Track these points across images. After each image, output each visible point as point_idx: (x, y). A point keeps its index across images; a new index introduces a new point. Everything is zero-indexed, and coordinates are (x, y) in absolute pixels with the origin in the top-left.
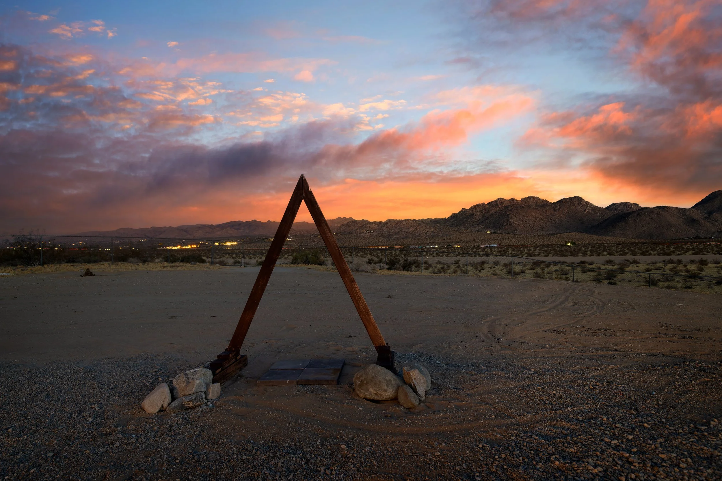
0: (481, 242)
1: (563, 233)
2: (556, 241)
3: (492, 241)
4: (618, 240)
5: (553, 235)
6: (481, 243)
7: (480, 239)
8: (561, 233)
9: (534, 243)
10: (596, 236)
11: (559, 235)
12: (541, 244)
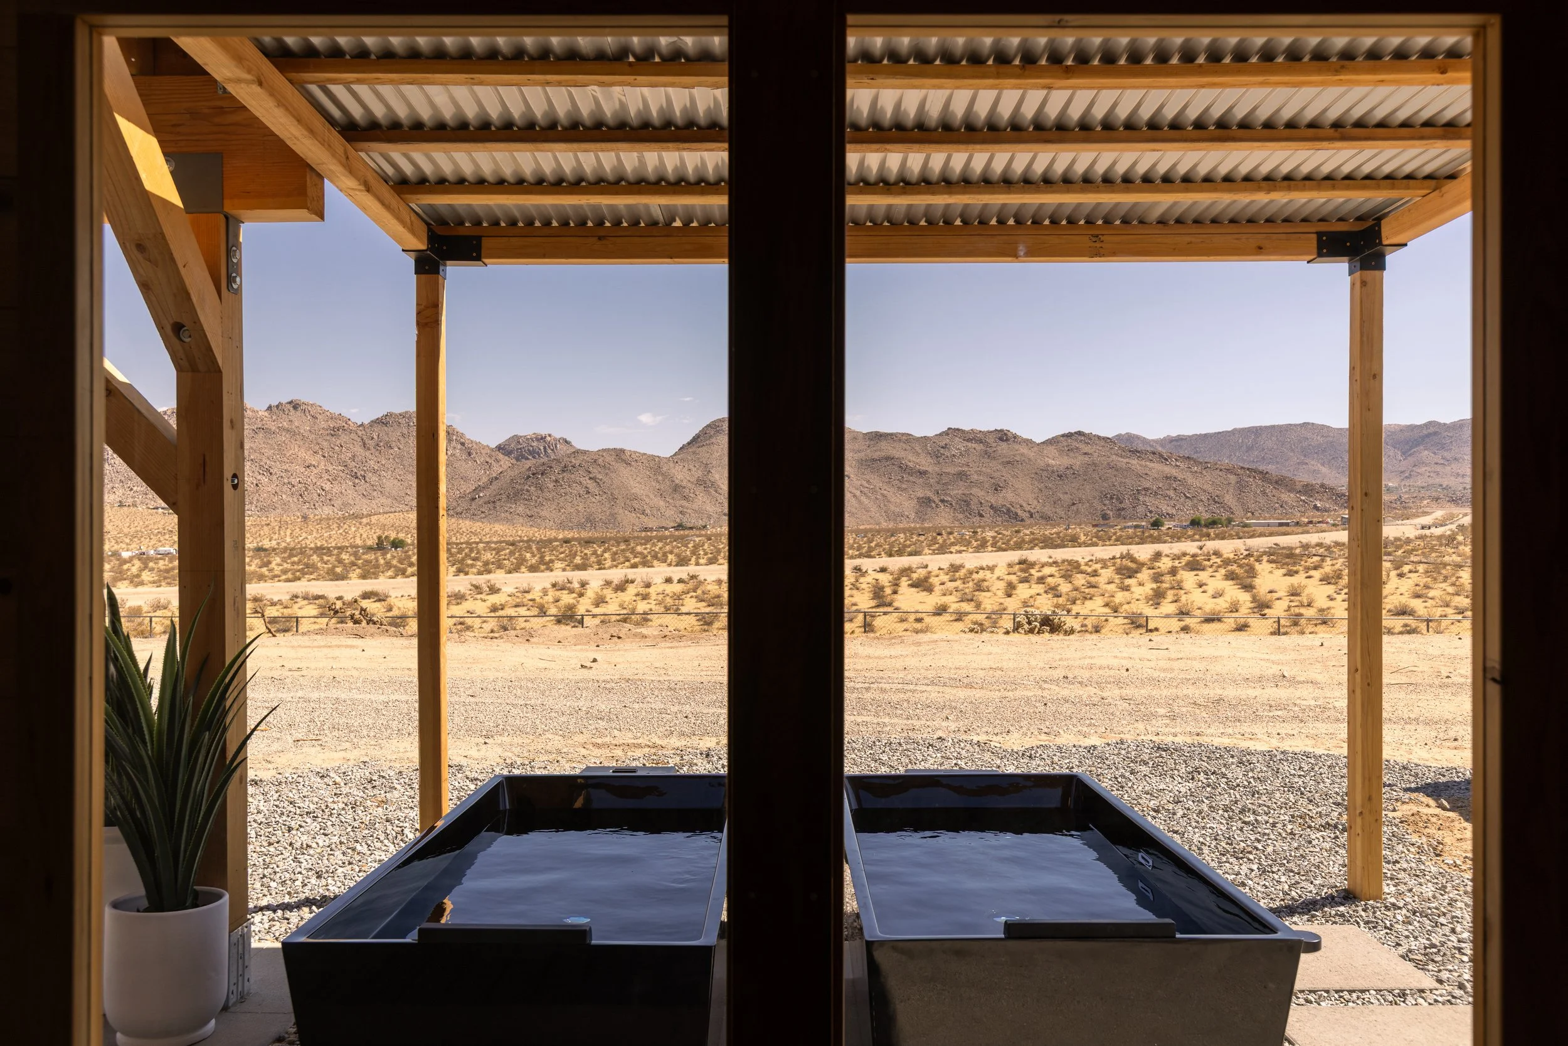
0: (128, 541)
1: (387, 513)
2: (364, 536)
3: (167, 536)
4: (520, 533)
5: (355, 516)
6: (127, 544)
7: (126, 530)
8: (380, 514)
9: (299, 543)
10: (467, 522)
11: (374, 519)
12: (319, 544)
